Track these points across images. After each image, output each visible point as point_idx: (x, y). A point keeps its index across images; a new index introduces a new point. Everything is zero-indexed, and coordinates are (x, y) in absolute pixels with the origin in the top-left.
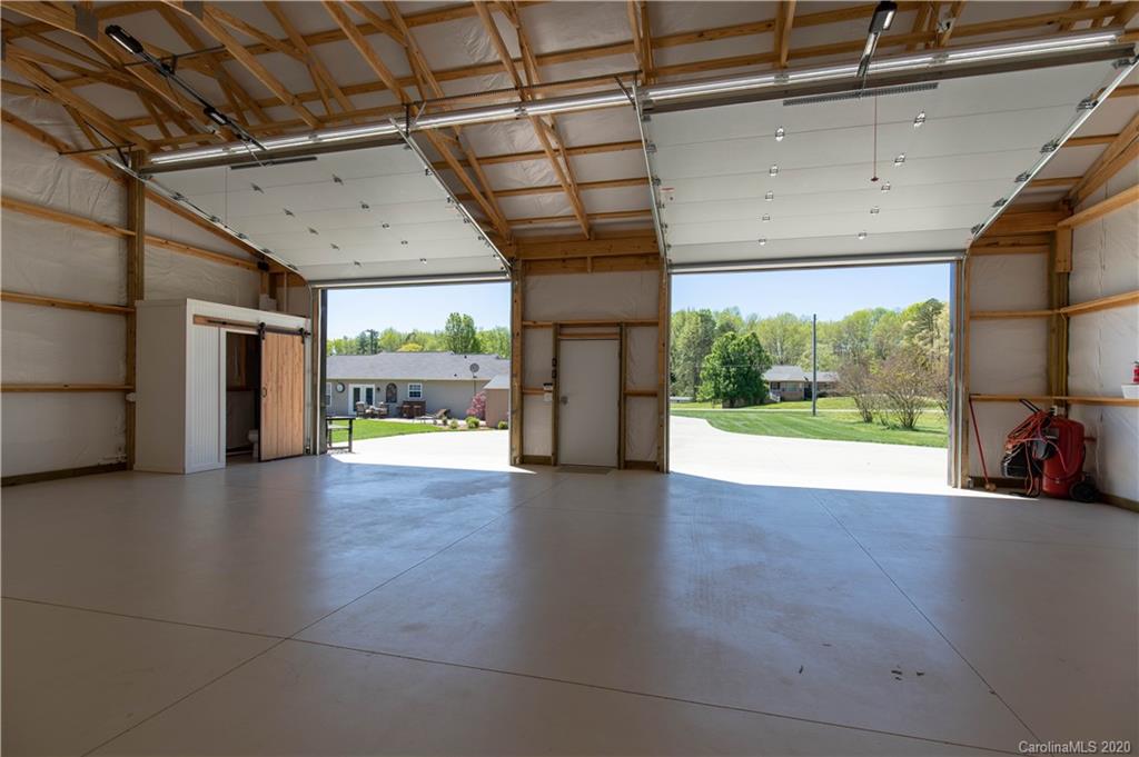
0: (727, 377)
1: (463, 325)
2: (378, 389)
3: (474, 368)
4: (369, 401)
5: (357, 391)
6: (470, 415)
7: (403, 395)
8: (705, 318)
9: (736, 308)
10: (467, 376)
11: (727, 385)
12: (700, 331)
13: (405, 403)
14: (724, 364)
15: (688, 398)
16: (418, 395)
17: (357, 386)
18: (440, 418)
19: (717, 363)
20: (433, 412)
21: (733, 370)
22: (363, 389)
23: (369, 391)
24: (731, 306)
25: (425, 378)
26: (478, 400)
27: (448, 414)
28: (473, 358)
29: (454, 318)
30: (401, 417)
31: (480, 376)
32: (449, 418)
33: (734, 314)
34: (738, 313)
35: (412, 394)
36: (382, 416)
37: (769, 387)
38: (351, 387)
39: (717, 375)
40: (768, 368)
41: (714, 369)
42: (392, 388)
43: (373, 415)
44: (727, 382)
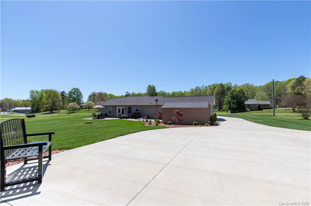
0: (233, 103)
1: (152, 88)
2: (126, 109)
3: (157, 100)
4: (123, 113)
5: (119, 109)
6: (156, 118)
7: (134, 110)
8: (222, 85)
9: (230, 83)
10: (154, 103)
11: (234, 106)
12: (221, 89)
13: (134, 113)
14: (232, 99)
15: (217, 110)
16: (138, 110)
17: (119, 108)
18: (145, 119)
19: (230, 99)
20: (143, 117)
21: (235, 101)
22: (121, 108)
23: (123, 109)
24: (228, 82)
25: (140, 105)
26: (159, 112)
27: (148, 117)
28: (156, 98)
29: (150, 86)
30: (132, 118)
31: (159, 103)
32: (148, 119)
33: (230, 84)
34: (231, 84)
35: (136, 110)
36: (127, 118)
37: (246, 106)
38: (118, 108)
39: (229, 103)
40: (247, 100)
41: (229, 101)
42: (130, 108)
43: (124, 118)
44: (234, 105)
